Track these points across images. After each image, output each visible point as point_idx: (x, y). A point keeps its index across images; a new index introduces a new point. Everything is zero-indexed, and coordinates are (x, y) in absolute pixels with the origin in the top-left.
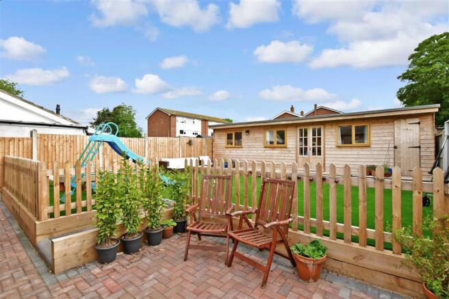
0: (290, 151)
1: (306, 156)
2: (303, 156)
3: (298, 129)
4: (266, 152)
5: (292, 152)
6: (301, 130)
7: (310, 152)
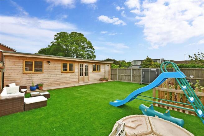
0: (76, 74)
1: (83, 76)
2: (81, 76)
3: (79, 64)
4: (63, 75)
5: (77, 75)
6: (80, 65)
7: (84, 74)
